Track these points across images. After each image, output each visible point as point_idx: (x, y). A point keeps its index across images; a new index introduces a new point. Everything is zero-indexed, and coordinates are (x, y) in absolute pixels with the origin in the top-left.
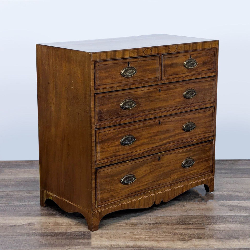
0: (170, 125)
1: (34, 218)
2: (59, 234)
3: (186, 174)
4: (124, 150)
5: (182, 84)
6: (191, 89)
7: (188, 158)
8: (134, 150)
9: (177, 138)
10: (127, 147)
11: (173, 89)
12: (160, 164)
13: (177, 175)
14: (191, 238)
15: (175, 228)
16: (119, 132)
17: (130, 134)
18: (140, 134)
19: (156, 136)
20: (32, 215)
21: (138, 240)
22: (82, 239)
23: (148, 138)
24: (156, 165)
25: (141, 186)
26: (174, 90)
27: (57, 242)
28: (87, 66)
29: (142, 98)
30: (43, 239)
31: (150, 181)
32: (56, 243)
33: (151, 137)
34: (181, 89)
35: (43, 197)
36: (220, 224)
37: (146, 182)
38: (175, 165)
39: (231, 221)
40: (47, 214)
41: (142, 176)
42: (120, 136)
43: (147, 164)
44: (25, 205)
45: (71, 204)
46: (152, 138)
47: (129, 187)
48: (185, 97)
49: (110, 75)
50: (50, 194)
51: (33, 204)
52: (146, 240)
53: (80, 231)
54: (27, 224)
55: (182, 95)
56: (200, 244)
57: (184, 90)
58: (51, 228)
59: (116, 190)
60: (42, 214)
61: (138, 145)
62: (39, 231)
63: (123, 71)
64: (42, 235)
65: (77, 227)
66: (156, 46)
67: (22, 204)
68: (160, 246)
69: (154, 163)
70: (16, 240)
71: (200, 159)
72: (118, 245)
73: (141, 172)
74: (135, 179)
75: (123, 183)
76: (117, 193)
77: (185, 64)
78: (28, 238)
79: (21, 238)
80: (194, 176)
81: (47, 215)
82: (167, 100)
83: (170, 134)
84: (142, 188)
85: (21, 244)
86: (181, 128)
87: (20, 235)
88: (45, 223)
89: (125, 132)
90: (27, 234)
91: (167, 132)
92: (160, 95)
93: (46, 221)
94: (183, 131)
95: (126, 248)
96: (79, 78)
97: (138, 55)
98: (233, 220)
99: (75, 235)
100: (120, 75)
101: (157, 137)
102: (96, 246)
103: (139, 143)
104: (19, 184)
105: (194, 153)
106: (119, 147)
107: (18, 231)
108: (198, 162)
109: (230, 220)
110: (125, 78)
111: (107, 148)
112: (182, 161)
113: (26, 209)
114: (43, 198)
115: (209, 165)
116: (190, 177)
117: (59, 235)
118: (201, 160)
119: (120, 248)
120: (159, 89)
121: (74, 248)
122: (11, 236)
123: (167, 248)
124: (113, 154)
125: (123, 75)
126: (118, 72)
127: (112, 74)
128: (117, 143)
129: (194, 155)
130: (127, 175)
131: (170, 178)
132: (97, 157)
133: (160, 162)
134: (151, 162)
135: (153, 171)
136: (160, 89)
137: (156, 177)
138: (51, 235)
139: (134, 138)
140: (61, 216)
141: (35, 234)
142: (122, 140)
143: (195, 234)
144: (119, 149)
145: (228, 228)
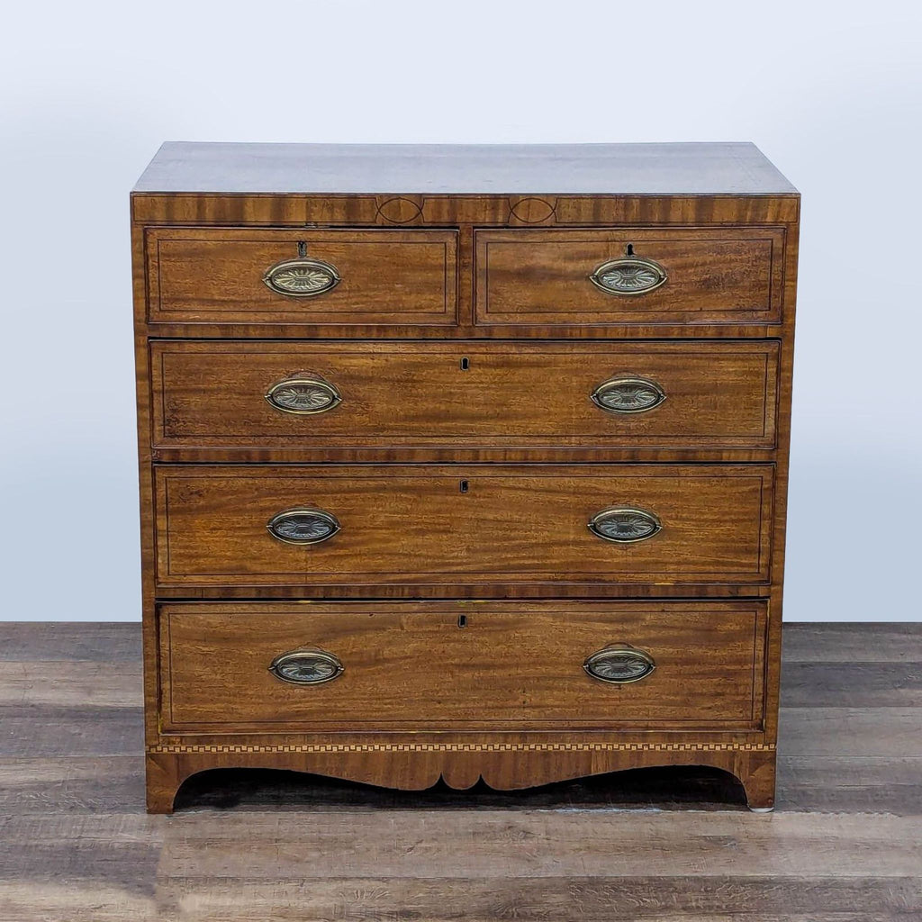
5: (584, 351)
7: (619, 647)
8: (334, 567)
10: (298, 551)
16: (261, 491)
17: (316, 506)
29: (372, 382)
33: (420, 532)
39: (701, 903)
42: (267, 503)
55: (585, 396)
59: (250, 692)
66: (444, 194)
71: (688, 662)
74: (339, 670)
75: (281, 675)
80: (651, 724)
86: (581, 525)
89: (290, 495)
91: (503, 525)
92: (466, 383)
94: (588, 536)
97: (352, 220)
98: (708, 899)
105: (653, 634)
109: (697, 900)
110: (285, 298)
112: (582, 651)
116: (633, 724)
120: (458, 358)
124: (235, 563)
125: (273, 285)
126: (253, 272)
129: (653, 642)
130: (301, 650)
132: (161, 561)
136: (465, 360)
144: (262, 549)
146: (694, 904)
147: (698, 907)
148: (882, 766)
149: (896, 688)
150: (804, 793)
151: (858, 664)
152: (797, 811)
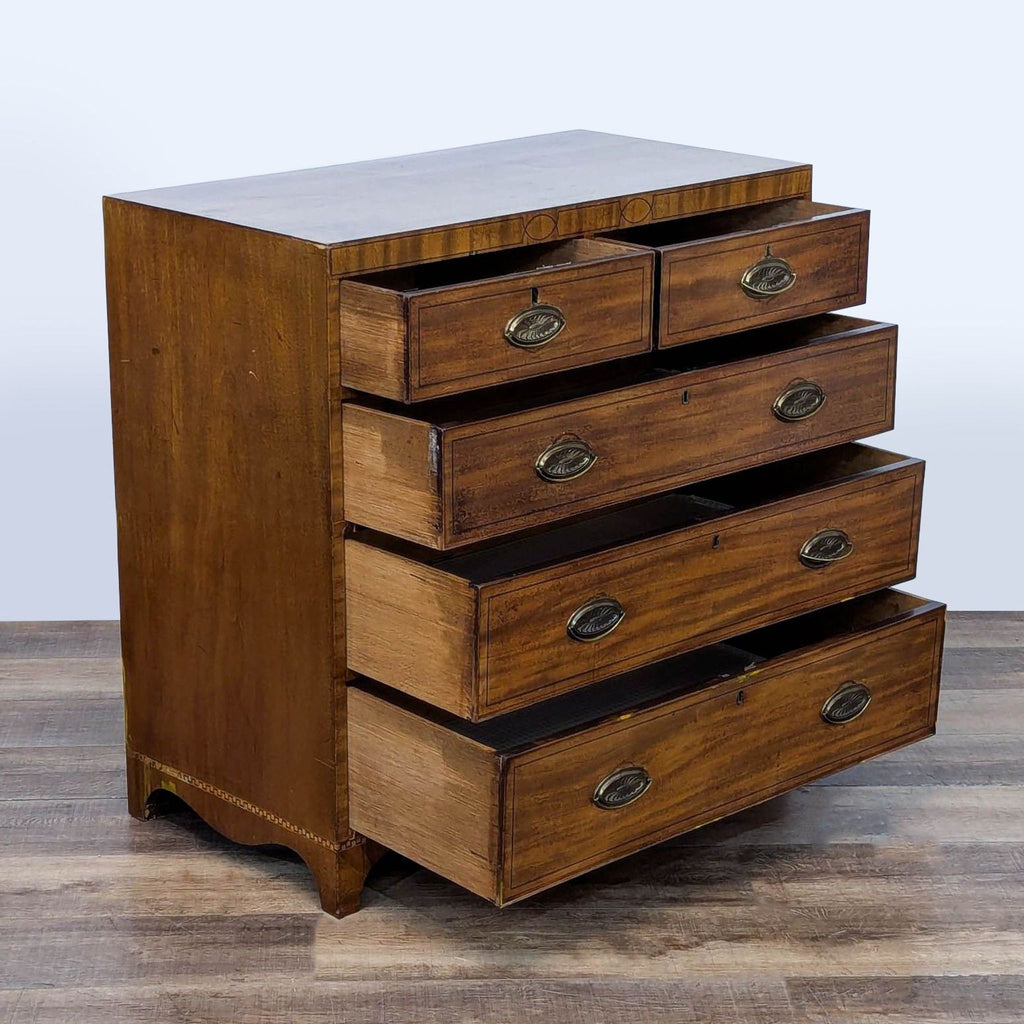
0: (755, 548)
1: (104, 859)
2: (202, 924)
3: (833, 749)
4: (577, 659)
5: (769, 364)
6: (806, 383)
7: (846, 685)
8: (615, 656)
9: (776, 595)
10: (588, 648)
11: (737, 386)
12: (741, 716)
13: (800, 755)
14: (700, 937)
15: (638, 896)
16: (565, 590)
17: (603, 594)
18: (639, 592)
19: (701, 592)
20: (94, 848)
21: (500, 948)
22: (286, 944)
23: (671, 603)
24: (729, 720)
25: (667, 810)
26: (740, 392)
27: (194, 957)
28: (309, 293)
29: (616, 432)
30: (144, 944)
31: (703, 788)
32: (193, 959)
33: (680, 599)
34: (765, 386)
35: (141, 782)
36: (813, 881)
37: (688, 790)
38: (797, 717)
39: (854, 867)
40: (154, 841)
41: (671, 770)
42: (567, 603)
43: (696, 721)
44: (69, 806)
45: (253, 811)
46: (686, 602)
47: (624, 817)
48: (780, 416)
49: (462, 343)
50: (168, 770)
51: (100, 805)
52: (529, 947)
53: (279, 912)
54: (78, 885)
55: (769, 410)
56: (734, 960)
57: (777, 387)
58: (170, 902)
59: (575, 831)
60: (133, 843)
61: (630, 633)
62: (127, 914)
63: (515, 325)
64: (139, 929)
65: (268, 898)
66: (573, 205)
67: (56, 802)
68: (580, 969)
69: (719, 716)
70: (40, 951)
71: (890, 685)
72: (424, 965)
73: (669, 754)
74: (648, 783)
75: (602, 803)
76: (579, 842)
77: (748, 280)
78: (86, 941)
79: (61, 941)
80: (862, 755)
81: (154, 849)
82: (713, 432)
83: (750, 584)
84: (670, 818)
85: (62, 963)
86: (795, 557)
87: (57, 930)
88: (145, 879)
89: (584, 588)
90: (83, 926)
91: (740, 574)
92: (687, 416)
93: (153, 875)
94: (798, 567)
95: (454, 978)
96: (280, 338)
97: (506, 243)
98: (860, 864)
99: (262, 928)
100: (503, 340)
101: (701, 600)
102: (340, 971)
103: (634, 625)
104: (43, 718)
105: (870, 664)
106: (562, 648)
107: (47, 914)
108: (884, 697)
109: (850, 865)
110: (521, 351)
111: (517, 654)
112: (822, 698)
113: (73, 825)
114: (141, 788)
115: (922, 705)
116: (850, 759)
117: (201, 928)
118: (896, 688)
119: (433, 978)
120: (681, 392)
121: (260, 980)
122: (22, 935)
123: (611, 978)
124: (539, 675)
125: (513, 341)
126: (496, 328)
127: (472, 338)
128: (556, 632)
129: (870, 672)
130: (618, 770)
131: (775, 769)
132: (480, 693)
133: (743, 710)
134: (708, 713)
135: (713, 748)
136: (686, 393)
137: (723, 770)
138: (173, 930)
139: (617, 609)
140: (206, 850)
141: (113, 926)
142: (574, 619)
143: (716, 922)
144: (560, 654)
145: (842, 898)
146: (848, 868)
147: (852, 871)
148: (1011, 743)
149: (1015, 671)
150: (940, 768)
151: (975, 650)
152: (935, 784)
